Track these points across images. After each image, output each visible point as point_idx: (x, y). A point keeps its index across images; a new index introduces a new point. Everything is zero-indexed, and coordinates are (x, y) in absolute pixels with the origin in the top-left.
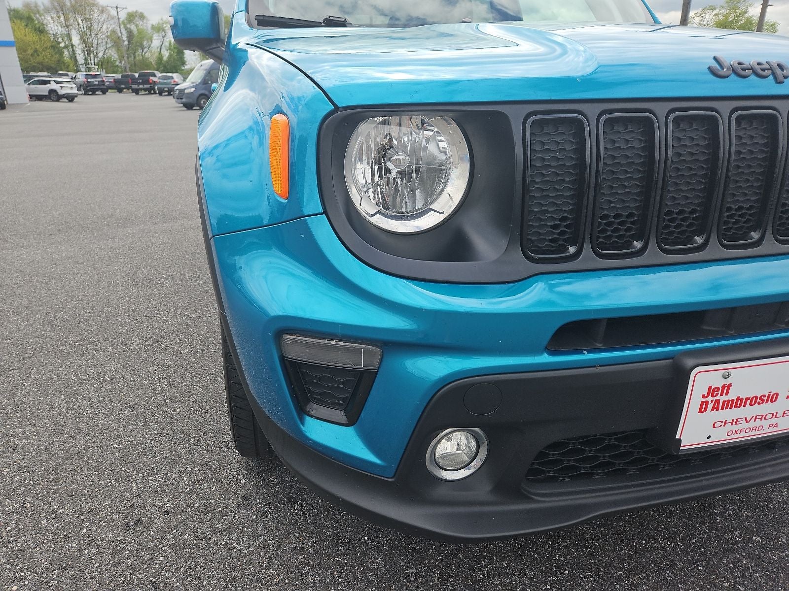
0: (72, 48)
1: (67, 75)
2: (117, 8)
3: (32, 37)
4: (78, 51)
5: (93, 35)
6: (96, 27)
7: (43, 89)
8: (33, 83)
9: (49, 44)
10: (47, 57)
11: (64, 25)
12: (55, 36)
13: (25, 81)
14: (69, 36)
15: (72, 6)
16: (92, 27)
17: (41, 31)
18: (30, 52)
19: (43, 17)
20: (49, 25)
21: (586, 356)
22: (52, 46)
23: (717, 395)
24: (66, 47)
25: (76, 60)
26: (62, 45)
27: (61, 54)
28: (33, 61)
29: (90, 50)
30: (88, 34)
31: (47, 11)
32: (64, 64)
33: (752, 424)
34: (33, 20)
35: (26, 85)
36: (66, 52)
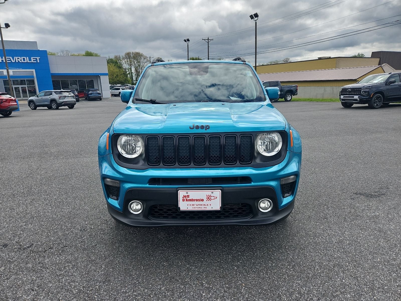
0: (132, 74)
1: (128, 85)
2: (150, 57)
3: (117, 70)
4: (134, 75)
5: (140, 68)
6: (142, 65)
7: (117, 92)
8: (113, 90)
9: (122, 73)
10: (122, 78)
11: (129, 64)
12: (125, 69)
13: (110, 89)
14: (131, 69)
15: (133, 57)
16: (140, 65)
17: (120, 67)
18: (115, 76)
19: (121, 62)
20: (124, 65)
21: (156, 186)
22: (123, 73)
23: (186, 197)
24: (129, 73)
25: (132, 79)
26: (128, 73)
27: (127, 76)
28: (115, 80)
29: (138, 74)
30: (138, 68)
31: (124, 59)
32: (128, 81)
33: (198, 206)
34: (117, 63)
35: (111, 90)
36: (129, 76)
